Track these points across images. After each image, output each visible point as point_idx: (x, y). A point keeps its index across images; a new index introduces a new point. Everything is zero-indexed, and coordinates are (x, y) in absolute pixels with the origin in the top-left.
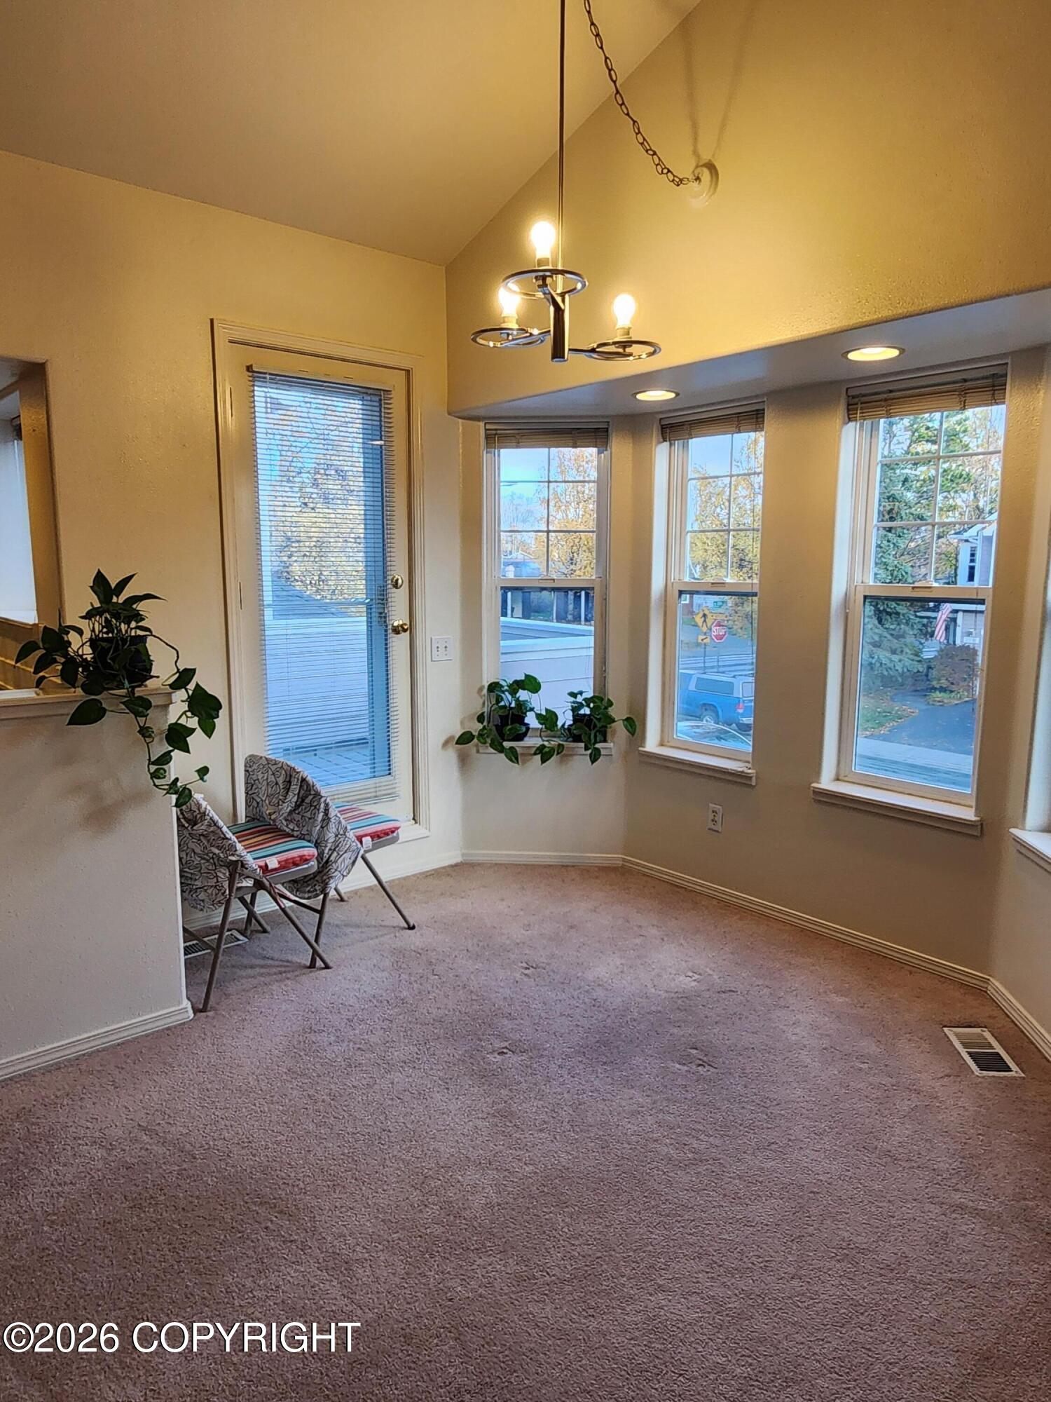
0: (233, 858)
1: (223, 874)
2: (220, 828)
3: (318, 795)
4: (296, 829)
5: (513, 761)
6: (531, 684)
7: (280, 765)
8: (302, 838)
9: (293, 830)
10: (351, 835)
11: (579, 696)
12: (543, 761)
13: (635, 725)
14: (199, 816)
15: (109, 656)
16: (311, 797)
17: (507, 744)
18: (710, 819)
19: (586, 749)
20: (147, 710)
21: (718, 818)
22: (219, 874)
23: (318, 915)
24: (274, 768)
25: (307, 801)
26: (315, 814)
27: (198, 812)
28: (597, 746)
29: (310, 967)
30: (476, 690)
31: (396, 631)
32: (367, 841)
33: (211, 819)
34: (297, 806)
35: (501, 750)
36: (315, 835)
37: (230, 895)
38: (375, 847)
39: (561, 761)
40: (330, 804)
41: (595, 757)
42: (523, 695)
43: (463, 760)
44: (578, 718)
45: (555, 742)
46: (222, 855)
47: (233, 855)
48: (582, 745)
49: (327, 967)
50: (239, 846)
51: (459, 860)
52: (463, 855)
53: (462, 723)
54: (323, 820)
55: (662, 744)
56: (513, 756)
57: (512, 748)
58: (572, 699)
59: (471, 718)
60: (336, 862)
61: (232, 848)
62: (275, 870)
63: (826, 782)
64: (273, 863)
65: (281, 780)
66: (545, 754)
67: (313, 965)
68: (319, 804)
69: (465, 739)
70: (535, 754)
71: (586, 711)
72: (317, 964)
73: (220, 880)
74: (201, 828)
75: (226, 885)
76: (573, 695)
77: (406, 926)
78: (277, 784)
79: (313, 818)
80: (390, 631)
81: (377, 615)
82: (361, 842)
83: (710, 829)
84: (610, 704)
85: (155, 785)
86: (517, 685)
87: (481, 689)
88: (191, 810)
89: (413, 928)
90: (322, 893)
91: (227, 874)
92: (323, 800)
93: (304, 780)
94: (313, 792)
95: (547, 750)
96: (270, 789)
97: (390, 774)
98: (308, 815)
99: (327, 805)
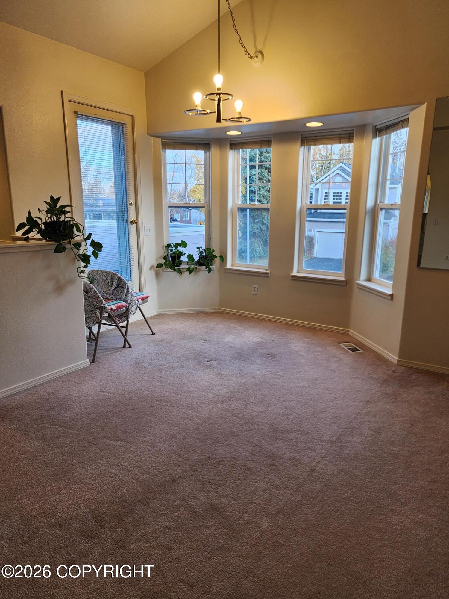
0: (102, 305)
1: (98, 312)
2: (98, 294)
3: (125, 283)
4: (114, 297)
5: (179, 273)
6: (184, 244)
7: (108, 273)
8: (117, 299)
9: (112, 298)
10: (135, 298)
11: (201, 248)
12: (190, 273)
13: (223, 259)
14: (90, 290)
15: (61, 228)
16: (122, 284)
17: (176, 268)
18: (253, 290)
19: (206, 268)
20: (80, 247)
21: (256, 290)
22: (96, 312)
23: (125, 329)
24: (105, 274)
25: (120, 285)
26: (123, 291)
27: (89, 288)
28: (210, 267)
29: (123, 348)
30: (161, 247)
31: (132, 223)
32: (140, 300)
33: (95, 290)
34: (116, 288)
35: (175, 270)
36: (123, 298)
37: (101, 319)
38: (142, 303)
39: (195, 274)
40: (129, 286)
41: (209, 271)
42: (180, 249)
43: (157, 275)
44: (201, 257)
45: (193, 267)
46: (97, 304)
47: (101, 304)
48: (205, 267)
49: (130, 347)
50: (104, 301)
51: (156, 313)
52: (158, 312)
53: (156, 260)
54: (126, 293)
55: (232, 266)
56: (180, 272)
57: (178, 269)
58: (198, 250)
59: (160, 258)
60: (131, 308)
61: (101, 301)
62: (114, 310)
63: (295, 273)
64: (114, 307)
65: (109, 279)
66: (190, 271)
67: (124, 347)
68: (125, 286)
69: (159, 266)
70: (187, 271)
71: (204, 254)
72: (126, 346)
73: (97, 314)
74: (90, 294)
75: (99, 315)
76: (199, 248)
77: (152, 333)
78: (107, 280)
79: (122, 292)
80: (129, 223)
81: (121, 217)
82: (138, 301)
83: (253, 294)
84: (213, 251)
85: (79, 276)
86: (177, 245)
87: (164, 246)
88: (86, 288)
89: (154, 334)
90: (126, 320)
91: (99, 311)
92: (127, 285)
93: (119, 277)
94: (123, 282)
95: (191, 269)
96: (104, 282)
97: (131, 280)
98: (120, 291)
99: (128, 287)
